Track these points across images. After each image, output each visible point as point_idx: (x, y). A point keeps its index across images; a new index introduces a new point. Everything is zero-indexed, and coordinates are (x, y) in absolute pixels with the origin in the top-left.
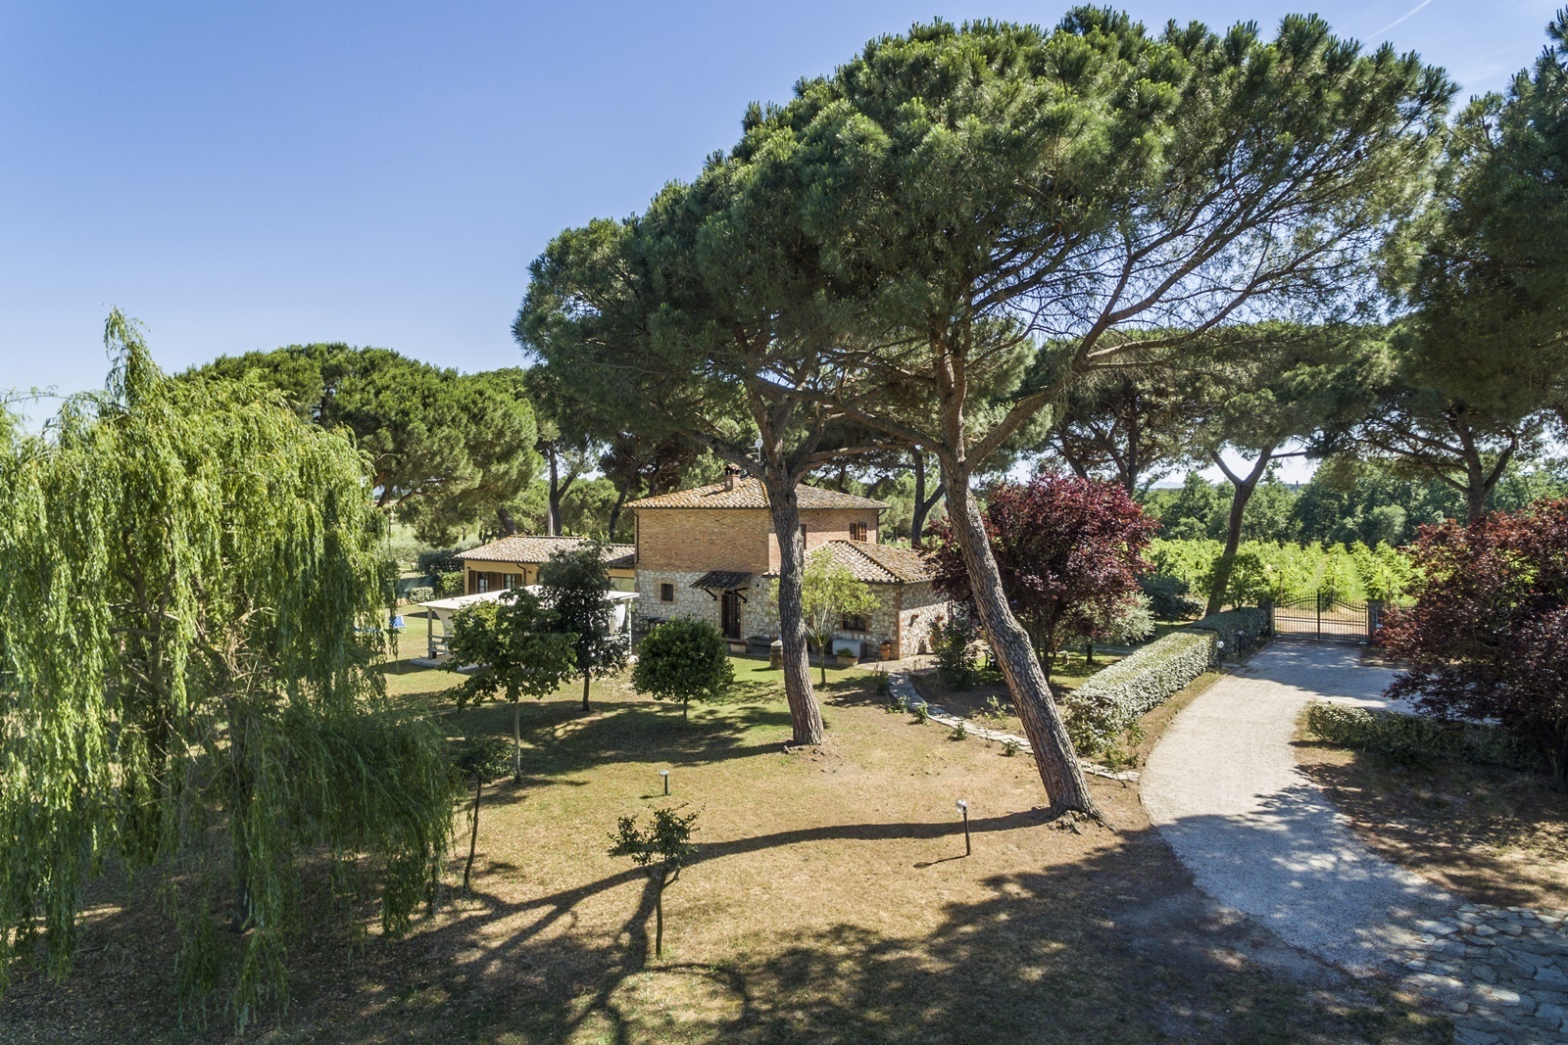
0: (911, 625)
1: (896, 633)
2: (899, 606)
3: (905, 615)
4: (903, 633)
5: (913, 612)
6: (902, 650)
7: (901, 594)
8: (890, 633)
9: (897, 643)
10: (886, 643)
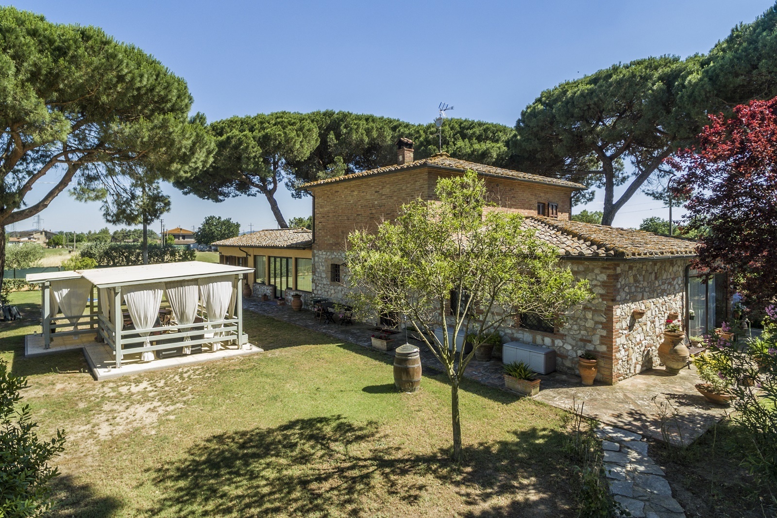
0: (631, 327)
1: (608, 340)
2: (612, 296)
3: (621, 312)
4: (619, 341)
5: (634, 307)
6: (618, 368)
7: (616, 277)
8: (596, 340)
9: (608, 357)
10: (589, 355)
